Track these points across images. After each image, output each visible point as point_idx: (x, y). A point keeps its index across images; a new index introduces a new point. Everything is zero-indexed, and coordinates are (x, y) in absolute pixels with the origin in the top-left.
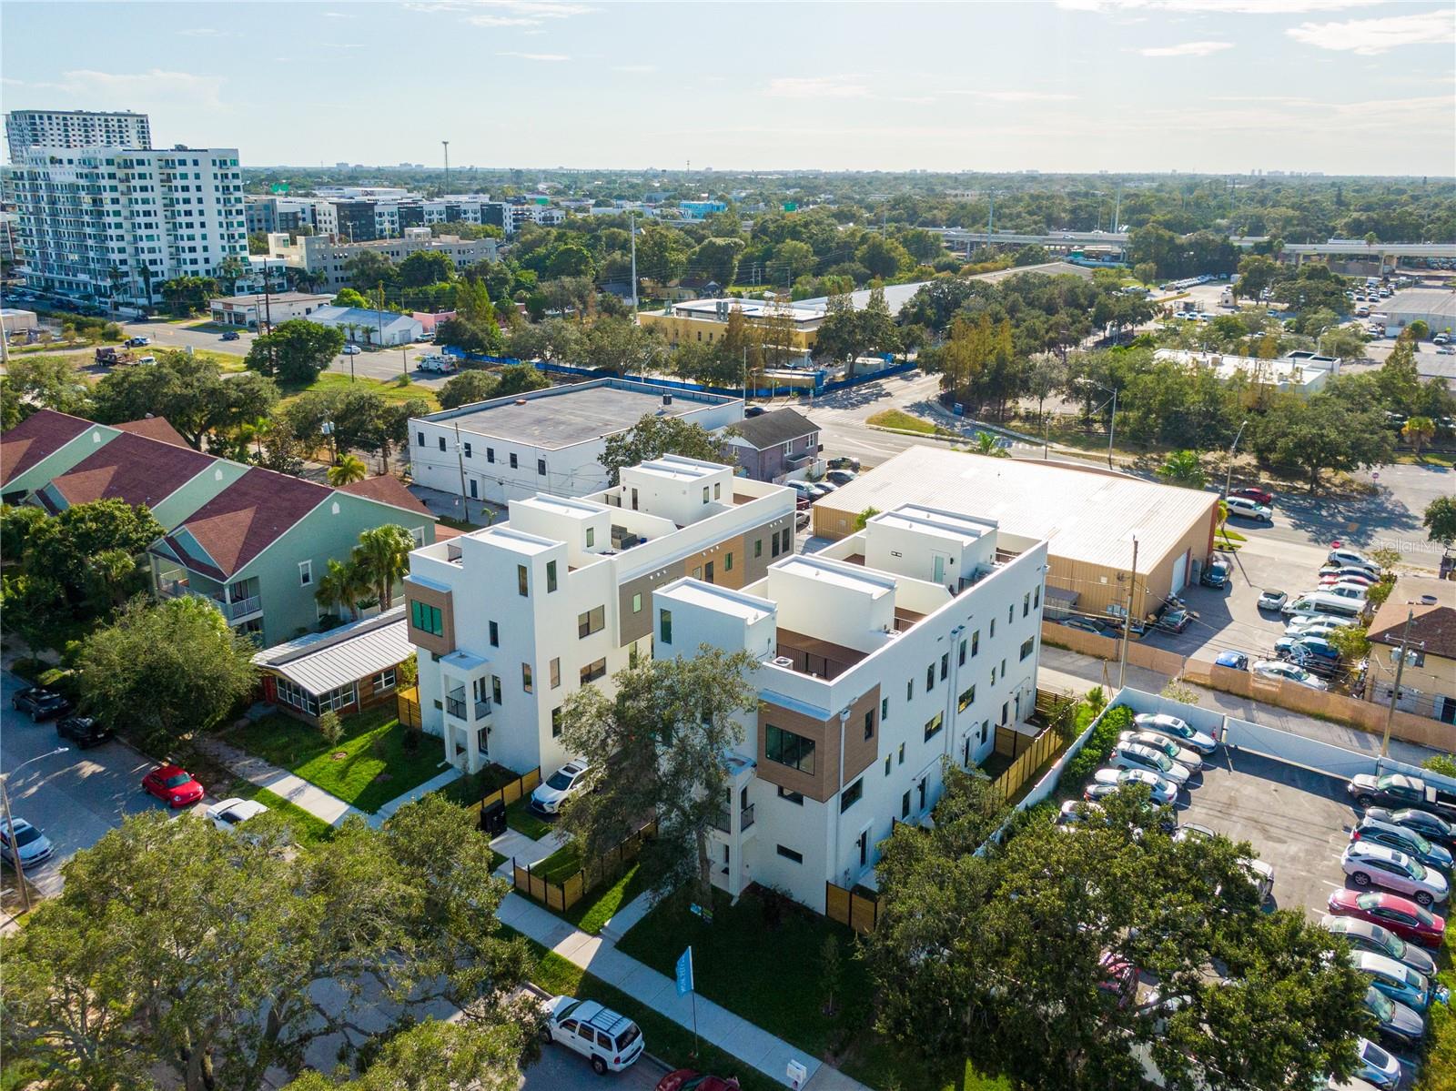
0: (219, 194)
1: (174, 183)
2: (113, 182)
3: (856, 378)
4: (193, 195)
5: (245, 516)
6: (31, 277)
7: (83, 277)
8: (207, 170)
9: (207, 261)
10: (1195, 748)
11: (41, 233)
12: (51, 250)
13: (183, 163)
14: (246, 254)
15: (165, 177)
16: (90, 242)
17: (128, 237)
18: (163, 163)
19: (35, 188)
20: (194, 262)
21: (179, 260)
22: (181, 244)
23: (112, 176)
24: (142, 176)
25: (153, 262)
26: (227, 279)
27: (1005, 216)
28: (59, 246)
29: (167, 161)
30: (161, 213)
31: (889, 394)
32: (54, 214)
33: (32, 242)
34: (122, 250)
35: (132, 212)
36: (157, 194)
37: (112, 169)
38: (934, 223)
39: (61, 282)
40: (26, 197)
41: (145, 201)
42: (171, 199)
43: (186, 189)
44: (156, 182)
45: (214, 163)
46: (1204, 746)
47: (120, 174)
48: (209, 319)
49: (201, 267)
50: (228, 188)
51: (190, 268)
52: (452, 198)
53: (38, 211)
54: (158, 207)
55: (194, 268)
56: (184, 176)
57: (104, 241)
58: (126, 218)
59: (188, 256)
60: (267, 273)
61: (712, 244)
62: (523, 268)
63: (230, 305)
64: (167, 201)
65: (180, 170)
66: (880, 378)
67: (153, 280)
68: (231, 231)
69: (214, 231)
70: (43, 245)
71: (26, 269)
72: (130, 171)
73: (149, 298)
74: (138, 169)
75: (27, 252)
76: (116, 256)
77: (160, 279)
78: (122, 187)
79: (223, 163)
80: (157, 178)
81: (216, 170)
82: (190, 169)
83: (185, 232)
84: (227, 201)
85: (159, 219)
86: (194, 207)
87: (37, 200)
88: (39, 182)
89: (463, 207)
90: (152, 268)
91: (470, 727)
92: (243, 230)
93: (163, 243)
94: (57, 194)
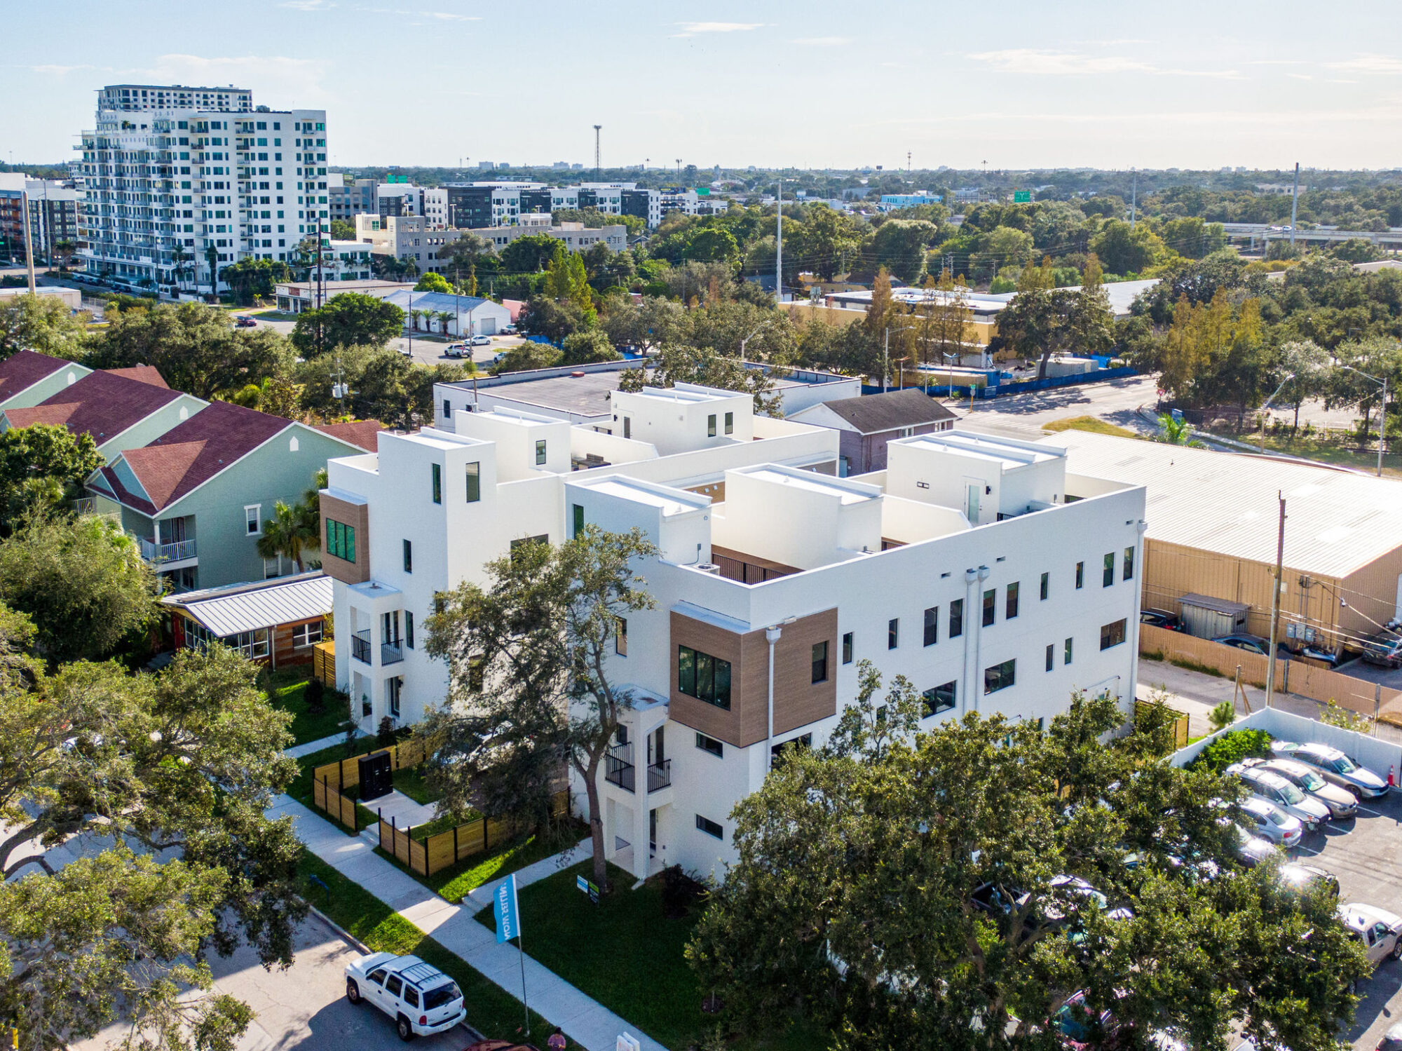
0: (301, 164)
1: (252, 150)
2: (185, 149)
3: (1046, 381)
4: (271, 164)
5: (193, 449)
6: (92, 262)
7: (146, 260)
8: (290, 135)
9: (282, 243)
10: (1352, 788)
11: (106, 209)
12: (116, 230)
13: (262, 126)
14: (325, 236)
15: (242, 143)
16: (156, 220)
17: (197, 214)
18: (241, 127)
19: (104, 158)
20: (267, 243)
21: (251, 241)
22: (254, 222)
23: (184, 141)
24: (216, 142)
25: (222, 243)
26: (303, 265)
27: (1328, 208)
28: (124, 225)
29: (246, 124)
30: (235, 185)
31: (1087, 401)
32: (121, 187)
33: (97, 220)
34: (188, 229)
35: (203, 184)
36: (232, 163)
37: (185, 133)
38: (1223, 217)
39: (123, 267)
40: (94, 168)
41: (218, 171)
42: (247, 169)
43: (263, 157)
44: (231, 149)
45: (297, 126)
46: (1366, 786)
47: (193, 139)
48: (274, 308)
49: (275, 250)
50: (311, 156)
51: (261, 250)
52: (589, 186)
53: (105, 184)
54: (232, 178)
55: (267, 250)
56: (263, 142)
57: (170, 218)
58: (196, 191)
59: (260, 236)
60: (349, 259)
61: (892, 227)
62: (653, 258)
63: (297, 290)
64: (243, 172)
65: (259, 134)
66: (1083, 382)
67: (219, 264)
68: (312, 207)
69: (292, 207)
70: (108, 224)
71: (88, 253)
72: (203, 136)
73: (213, 284)
74: (213, 134)
75: (91, 233)
76: (181, 236)
77: (227, 263)
78: (194, 155)
79: (308, 127)
80: (233, 143)
81: (300, 135)
82: (270, 134)
83: (259, 208)
84: (309, 172)
85: (233, 193)
86: (272, 178)
87: (105, 171)
88: (109, 150)
89: (599, 195)
90: (221, 250)
91: (375, 675)
92: (326, 207)
93: (234, 222)
94: (127, 164)
